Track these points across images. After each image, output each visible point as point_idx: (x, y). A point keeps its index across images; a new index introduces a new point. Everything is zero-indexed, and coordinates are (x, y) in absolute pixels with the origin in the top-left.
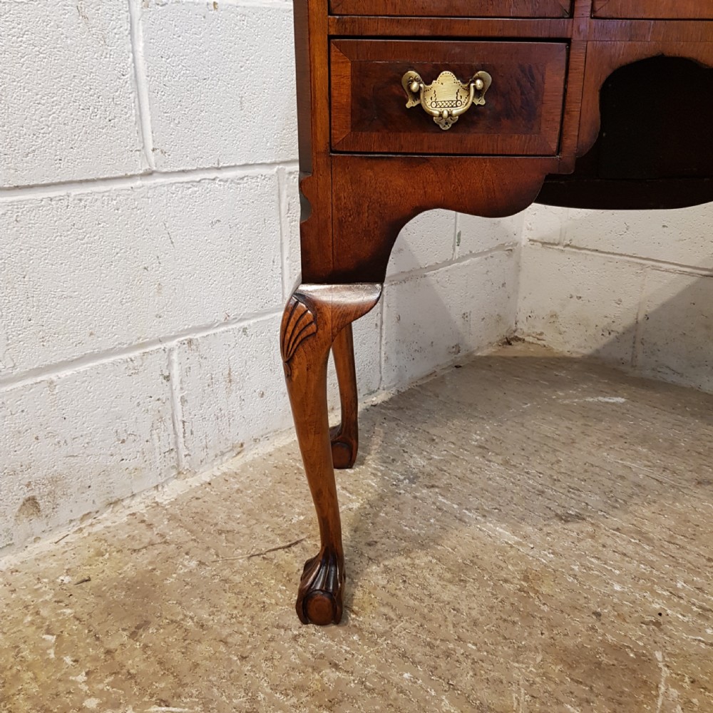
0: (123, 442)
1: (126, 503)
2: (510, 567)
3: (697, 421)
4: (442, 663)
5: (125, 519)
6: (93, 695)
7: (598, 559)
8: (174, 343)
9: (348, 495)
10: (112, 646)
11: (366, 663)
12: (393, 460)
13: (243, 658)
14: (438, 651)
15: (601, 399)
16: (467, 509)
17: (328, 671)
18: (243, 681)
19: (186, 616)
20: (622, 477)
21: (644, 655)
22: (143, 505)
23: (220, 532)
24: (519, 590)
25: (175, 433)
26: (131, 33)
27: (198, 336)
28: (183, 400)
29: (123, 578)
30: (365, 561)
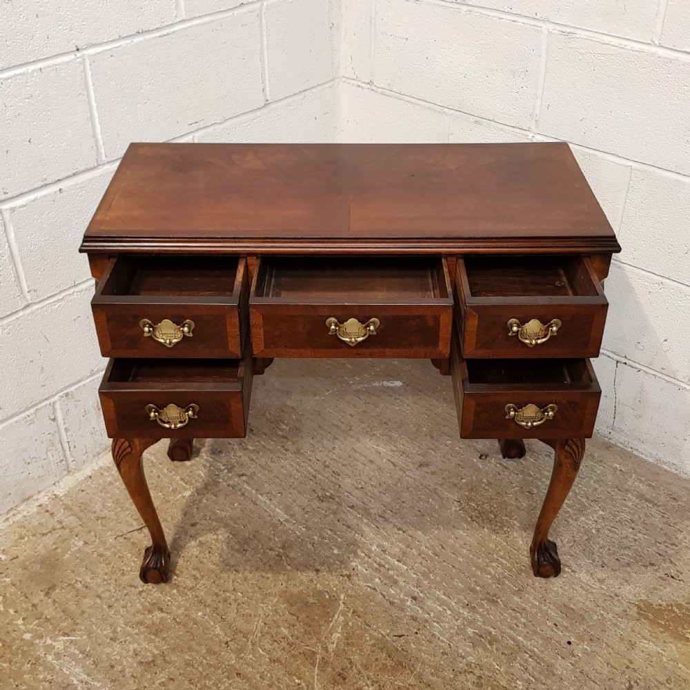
0: (29, 463)
1: (35, 497)
2: (276, 539)
3: (445, 405)
4: (221, 606)
5: (35, 509)
6: (28, 632)
7: (331, 530)
8: (56, 398)
9: (184, 484)
10: (35, 601)
11: (179, 607)
12: (220, 452)
13: (110, 607)
14: (220, 598)
15: (386, 383)
16: (261, 494)
17: (157, 613)
18: (110, 621)
19: (77, 581)
20: (371, 462)
21: (334, 596)
22: (46, 498)
23: (98, 518)
24: (277, 556)
25: (64, 450)
26: (5, 231)
27: (73, 389)
28: (66, 430)
29: (38, 555)
30: (188, 538)
